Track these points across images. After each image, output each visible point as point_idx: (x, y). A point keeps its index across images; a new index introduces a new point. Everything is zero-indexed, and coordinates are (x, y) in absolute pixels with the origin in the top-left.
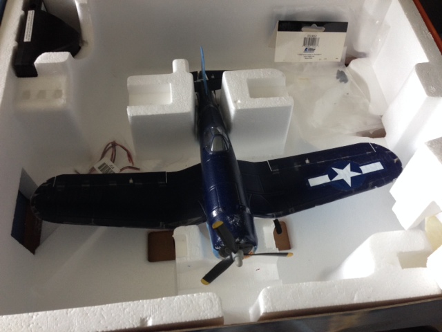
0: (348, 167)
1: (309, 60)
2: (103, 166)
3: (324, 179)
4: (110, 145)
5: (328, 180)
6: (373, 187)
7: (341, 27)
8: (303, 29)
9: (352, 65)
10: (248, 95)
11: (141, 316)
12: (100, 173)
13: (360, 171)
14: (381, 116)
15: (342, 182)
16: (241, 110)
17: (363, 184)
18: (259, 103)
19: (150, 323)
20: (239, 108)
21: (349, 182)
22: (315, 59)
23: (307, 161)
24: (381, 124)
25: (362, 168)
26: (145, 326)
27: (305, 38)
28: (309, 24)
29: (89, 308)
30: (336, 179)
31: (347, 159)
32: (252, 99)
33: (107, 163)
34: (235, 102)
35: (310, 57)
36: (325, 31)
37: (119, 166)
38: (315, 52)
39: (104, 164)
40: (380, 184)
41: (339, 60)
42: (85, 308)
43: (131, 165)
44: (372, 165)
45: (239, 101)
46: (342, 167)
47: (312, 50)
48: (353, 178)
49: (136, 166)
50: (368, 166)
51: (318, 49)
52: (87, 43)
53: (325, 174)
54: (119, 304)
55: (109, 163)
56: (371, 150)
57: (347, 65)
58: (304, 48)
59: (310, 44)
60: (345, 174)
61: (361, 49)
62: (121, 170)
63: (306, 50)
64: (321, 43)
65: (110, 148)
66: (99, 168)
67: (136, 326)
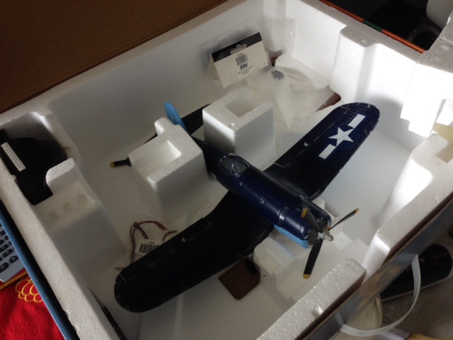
0: (340, 130)
1: (247, 75)
2: (143, 248)
3: (330, 149)
4: (133, 228)
5: (334, 148)
6: (368, 133)
7: (256, 38)
8: (231, 52)
9: (278, 63)
10: (235, 116)
11: (310, 310)
12: (144, 254)
13: (351, 128)
14: (328, 87)
15: (345, 142)
16: (239, 130)
17: (360, 135)
18: (248, 118)
19: (321, 311)
20: (237, 129)
21: (349, 139)
22: (251, 71)
23: (306, 144)
24: (332, 91)
25: (350, 125)
26: (318, 316)
27: (236, 59)
28: (233, 47)
29: (266, 332)
30: (338, 143)
31: (333, 126)
32: (241, 118)
33: (144, 243)
34: (230, 126)
35: (247, 71)
36: (248, 46)
37: (158, 239)
38: (249, 66)
39: (142, 245)
40: (371, 128)
41: (267, 64)
42: (263, 335)
43: (166, 231)
44: (355, 119)
45: (233, 124)
46: (336, 133)
47: (245, 65)
48: (350, 136)
49: (171, 230)
50: (353, 121)
51: (250, 63)
52: (68, 148)
53: (328, 145)
54: (286, 313)
55: (146, 242)
56: (345, 110)
57: (273, 65)
58: (239, 66)
59: (242, 61)
60: (342, 136)
61: (277, 49)
62: (163, 239)
63: (241, 67)
64: (249, 57)
65: (134, 230)
66: (140, 251)
67: (313, 320)
